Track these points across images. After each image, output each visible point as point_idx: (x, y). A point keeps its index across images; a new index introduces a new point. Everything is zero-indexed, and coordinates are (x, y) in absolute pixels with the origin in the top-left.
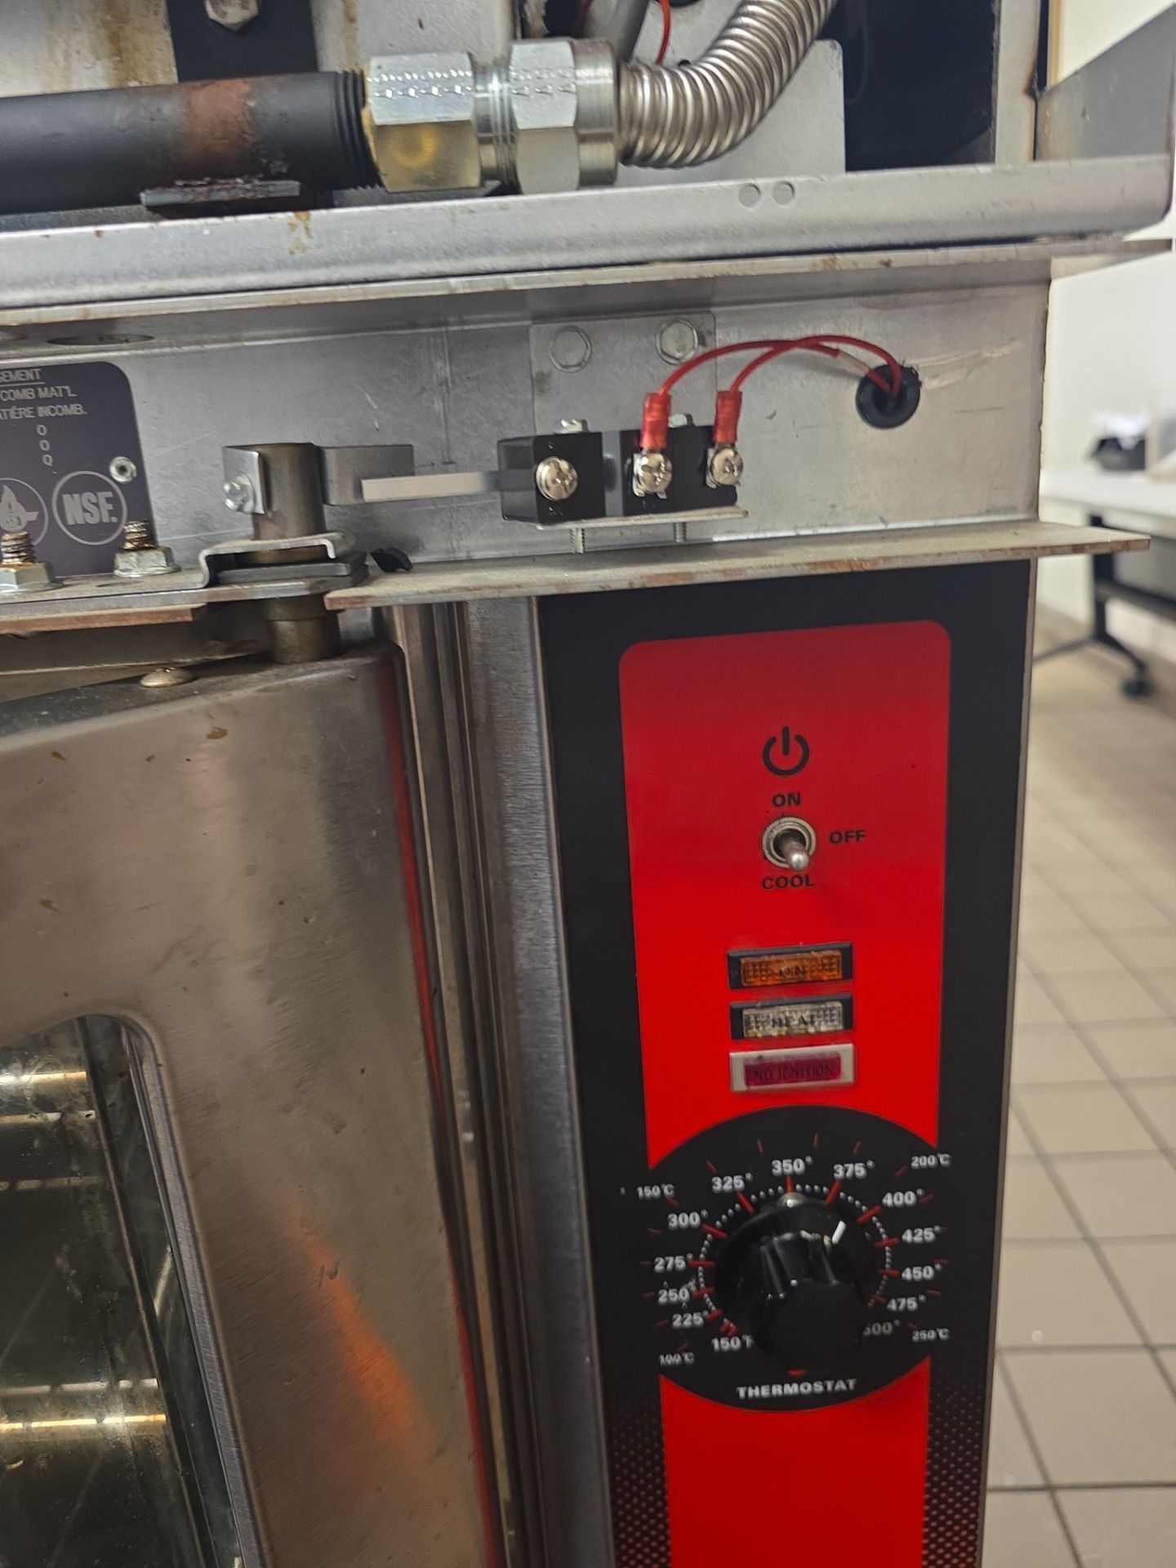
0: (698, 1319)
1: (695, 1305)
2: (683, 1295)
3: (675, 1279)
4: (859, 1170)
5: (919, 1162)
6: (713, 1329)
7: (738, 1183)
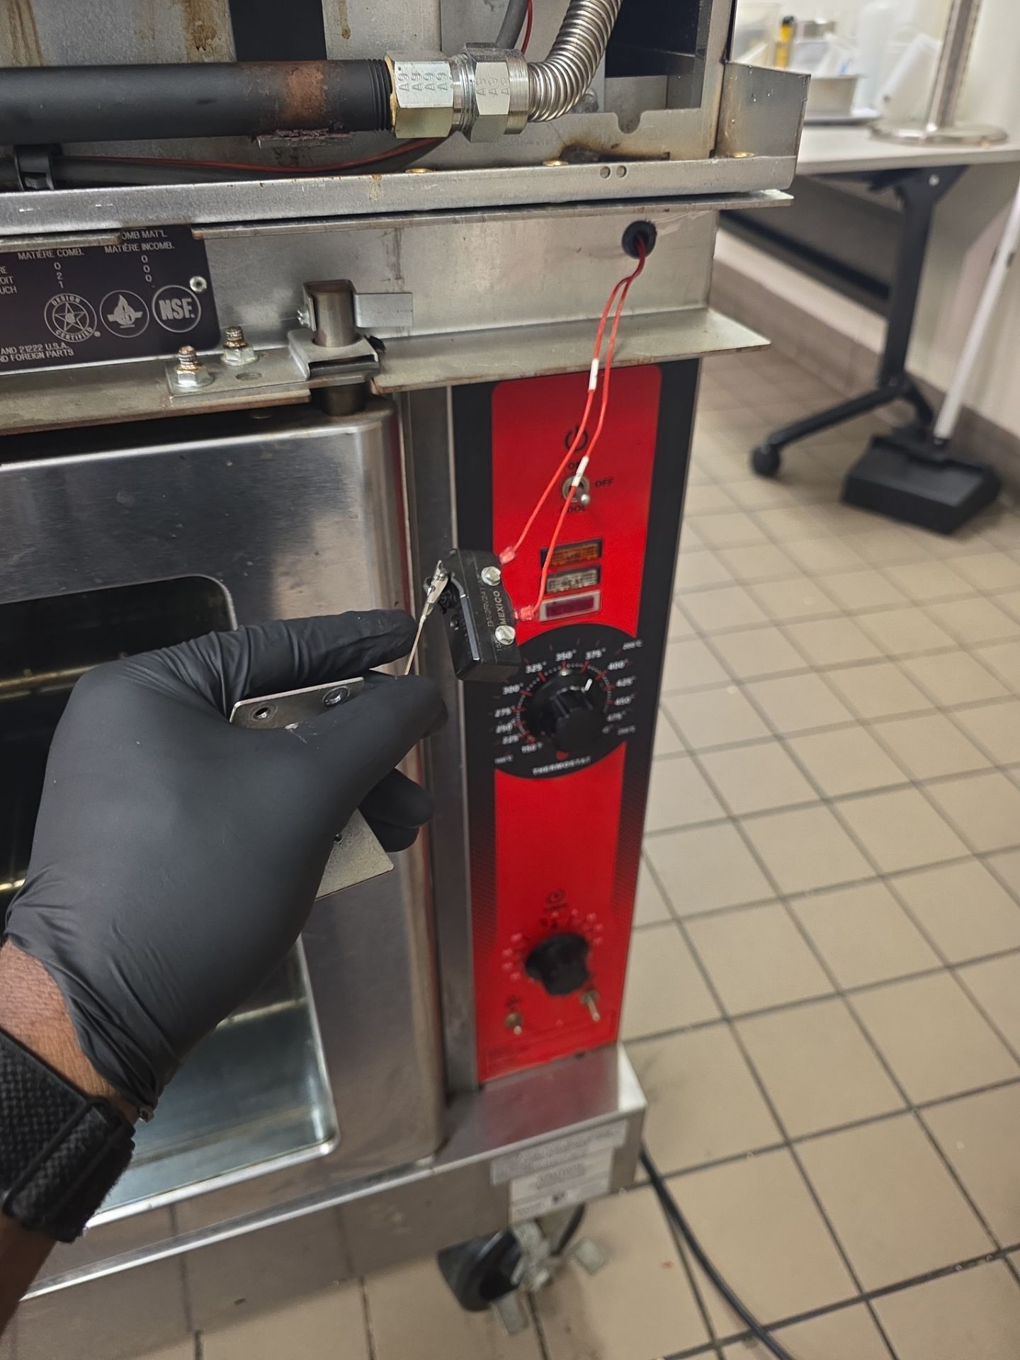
0: (515, 738)
1: (515, 731)
2: (509, 727)
3: (505, 719)
4: (598, 653)
5: (627, 646)
6: (523, 742)
7: (539, 667)
